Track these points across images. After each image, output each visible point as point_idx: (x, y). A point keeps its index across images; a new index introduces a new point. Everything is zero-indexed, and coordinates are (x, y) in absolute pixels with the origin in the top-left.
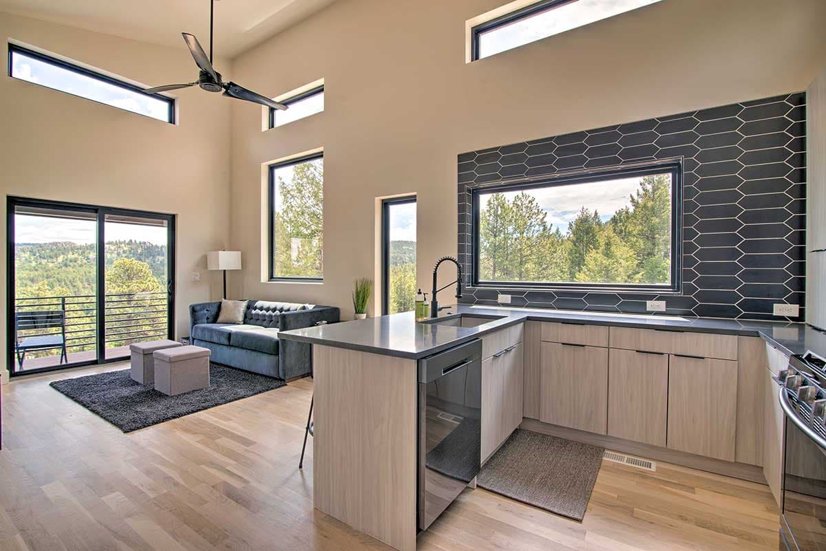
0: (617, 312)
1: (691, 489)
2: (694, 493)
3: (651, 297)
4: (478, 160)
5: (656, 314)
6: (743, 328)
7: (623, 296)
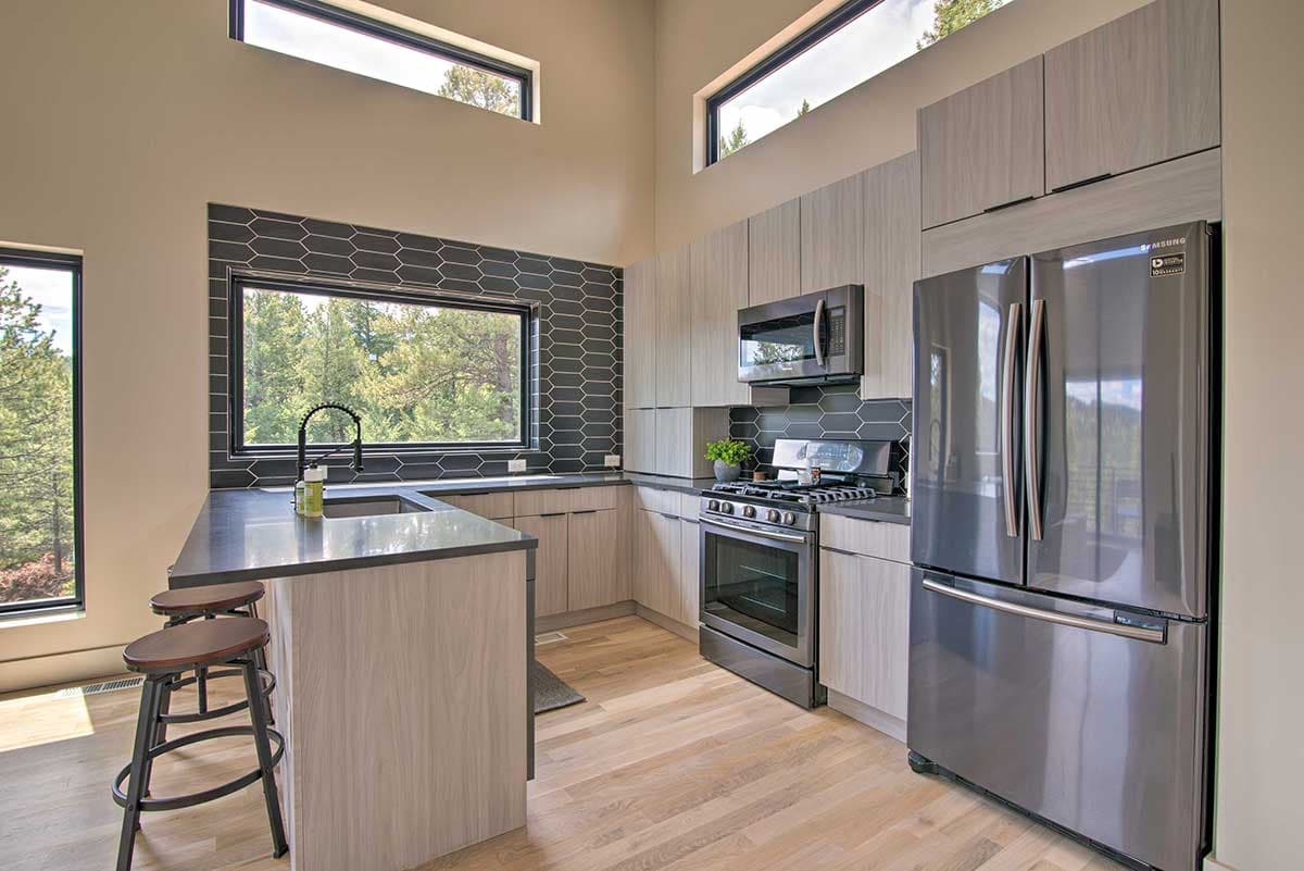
0: (478, 476)
1: (603, 639)
2: (608, 640)
3: (512, 456)
4: (257, 227)
5: (517, 473)
6: (586, 480)
7: (485, 457)
